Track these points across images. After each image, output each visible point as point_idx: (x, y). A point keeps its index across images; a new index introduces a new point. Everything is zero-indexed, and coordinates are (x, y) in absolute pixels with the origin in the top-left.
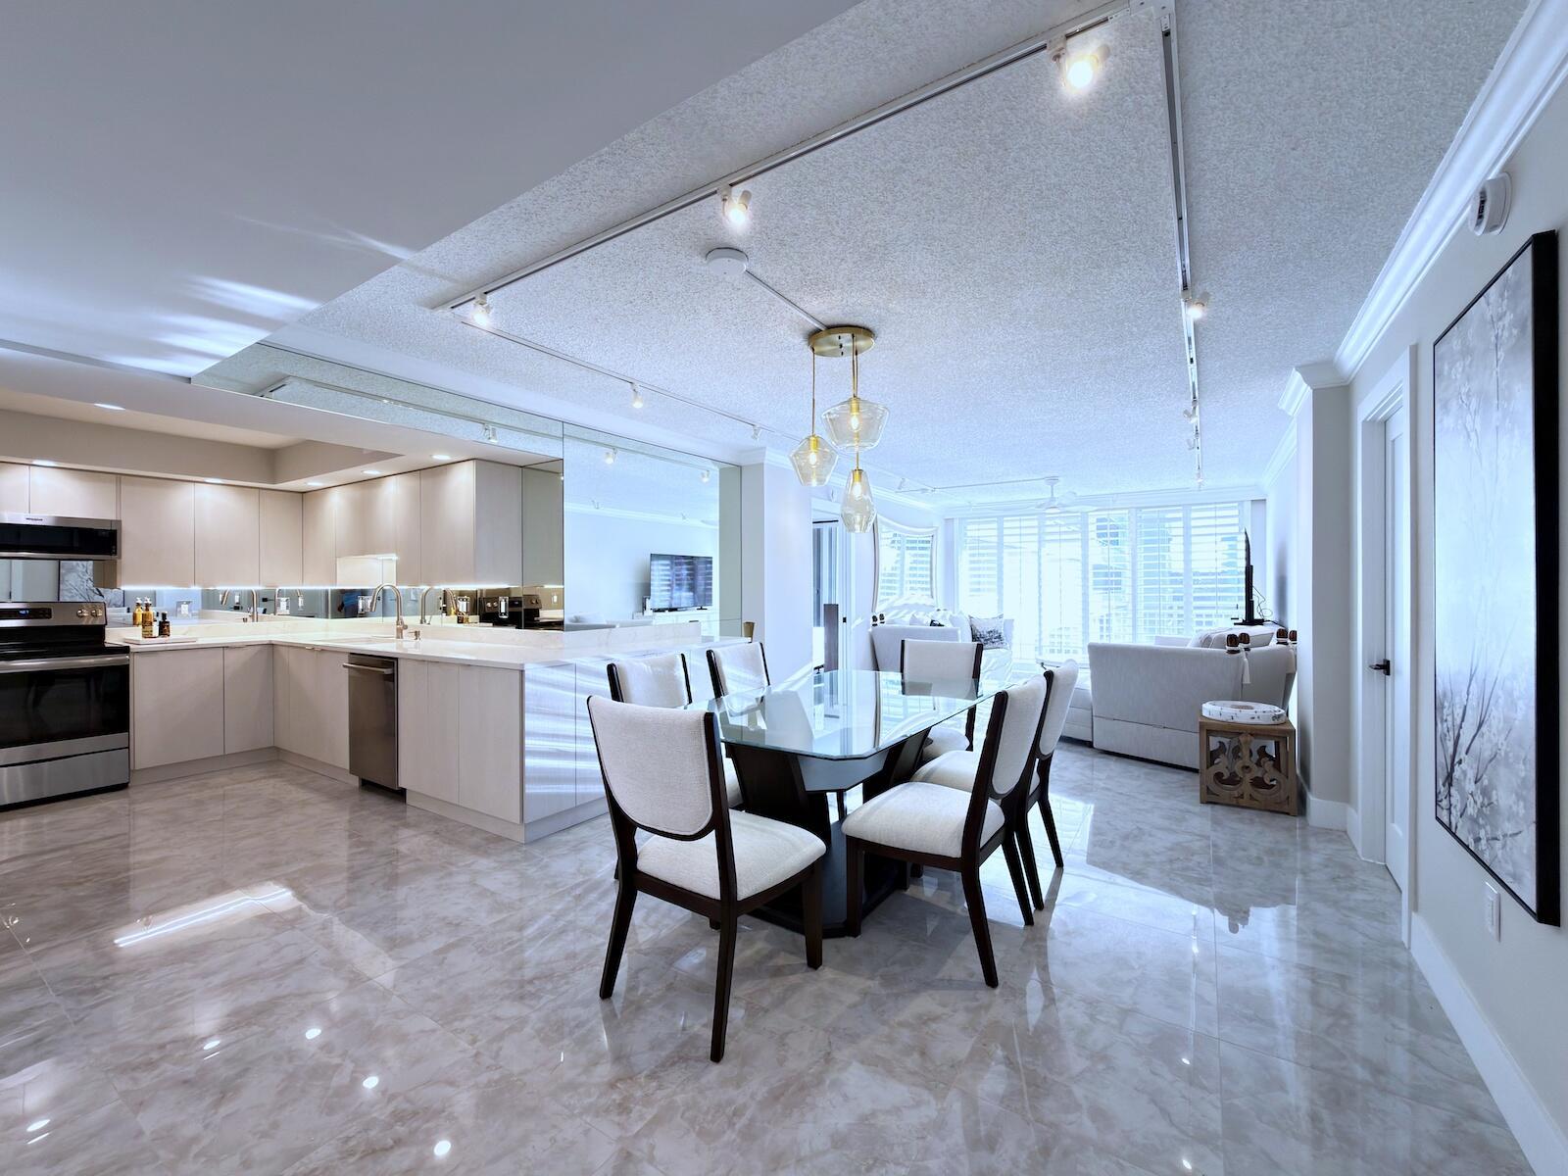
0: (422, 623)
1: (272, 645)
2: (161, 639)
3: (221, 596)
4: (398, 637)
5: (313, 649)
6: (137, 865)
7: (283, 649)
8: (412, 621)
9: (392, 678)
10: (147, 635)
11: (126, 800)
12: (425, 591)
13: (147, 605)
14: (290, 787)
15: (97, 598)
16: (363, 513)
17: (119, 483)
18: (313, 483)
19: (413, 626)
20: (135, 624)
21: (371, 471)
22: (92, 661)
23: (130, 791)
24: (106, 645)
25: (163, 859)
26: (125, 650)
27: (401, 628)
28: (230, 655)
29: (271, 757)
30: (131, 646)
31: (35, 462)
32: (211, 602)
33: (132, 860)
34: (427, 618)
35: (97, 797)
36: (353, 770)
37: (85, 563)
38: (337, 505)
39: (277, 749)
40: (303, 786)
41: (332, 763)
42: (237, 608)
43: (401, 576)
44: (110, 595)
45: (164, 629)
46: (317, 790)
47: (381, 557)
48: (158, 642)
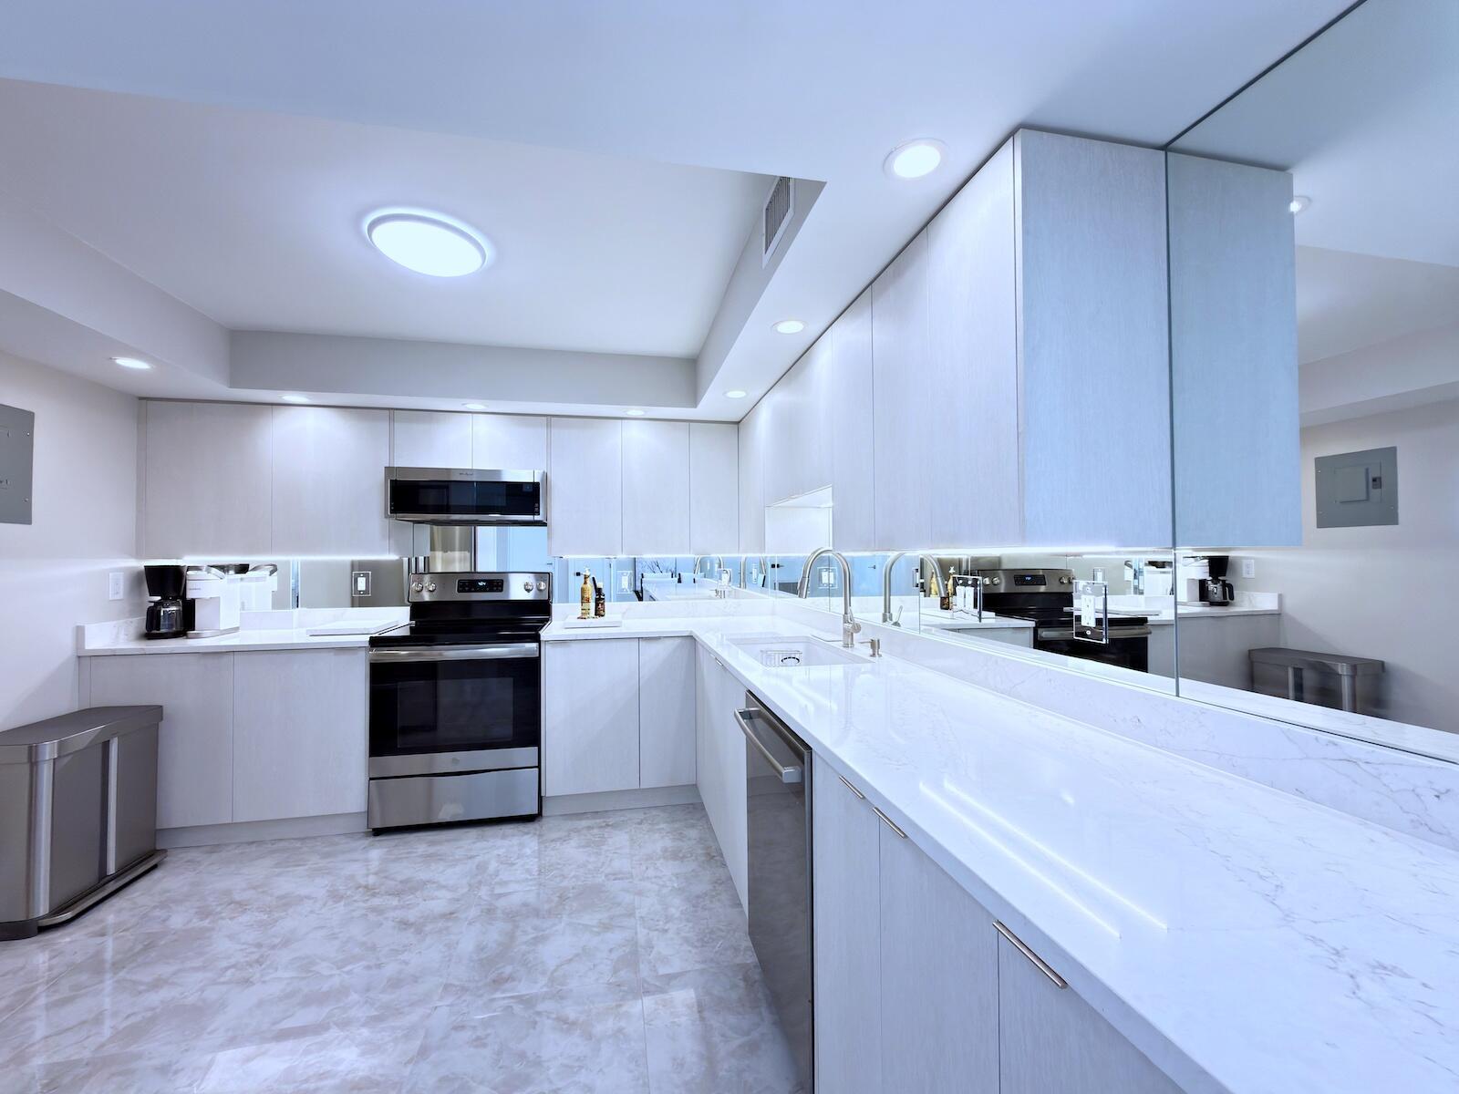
1: (691, 640)
2: (597, 622)
4: (846, 646)
8: (868, 615)
9: (803, 787)
10: (584, 615)
17: (547, 427)
27: (850, 628)
28: (649, 651)
29: (693, 799)
45: (598, 608)
48: (594, 626)
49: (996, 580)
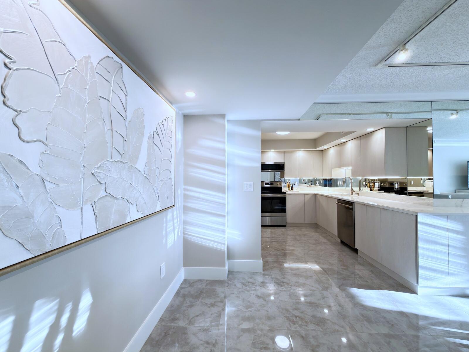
0: (359, 190)
1: (315, 194)
2: (292, 191)
3: (303, 180)
4: (351, 195)
5: (326, 196)
6: (288, 250)
7: (318, 195)
8: (356, 189)
9: (352, 209)
10: (289, 190)
11: (285, 230)
12: (360, 179)
13: (289, 182)
14: (321, 237)
15: (280, 181)
16: (340, 154)
17: (284, 153)
18: (325, 147)
19: (357, 191)
20: (287, 187)
21: (343, 140)
22: (280, 195)
23: (286, 228)
24: (282, 192)
25: (293, 250)
26: (285, 193)
27: (352, 192)
28: (306, 196)
29: (315, 226)
30: (287, 192)
31: (271, 150)
32: (301, 182)
33: (287, 248)
34: (361, 188)
35: (281, 227)
36: (339, 236)
37: (278, 172)
38: (332, 153)
39: (316, 224)
40: (324, 237)
41: (332, 232)
42: (305, 183)
43: (353, 174)
44: (283, 180)
45: (292, 189)
46: (328, 240)
47: (345, 168)
48: (291, 192)
49: (385, 184)
